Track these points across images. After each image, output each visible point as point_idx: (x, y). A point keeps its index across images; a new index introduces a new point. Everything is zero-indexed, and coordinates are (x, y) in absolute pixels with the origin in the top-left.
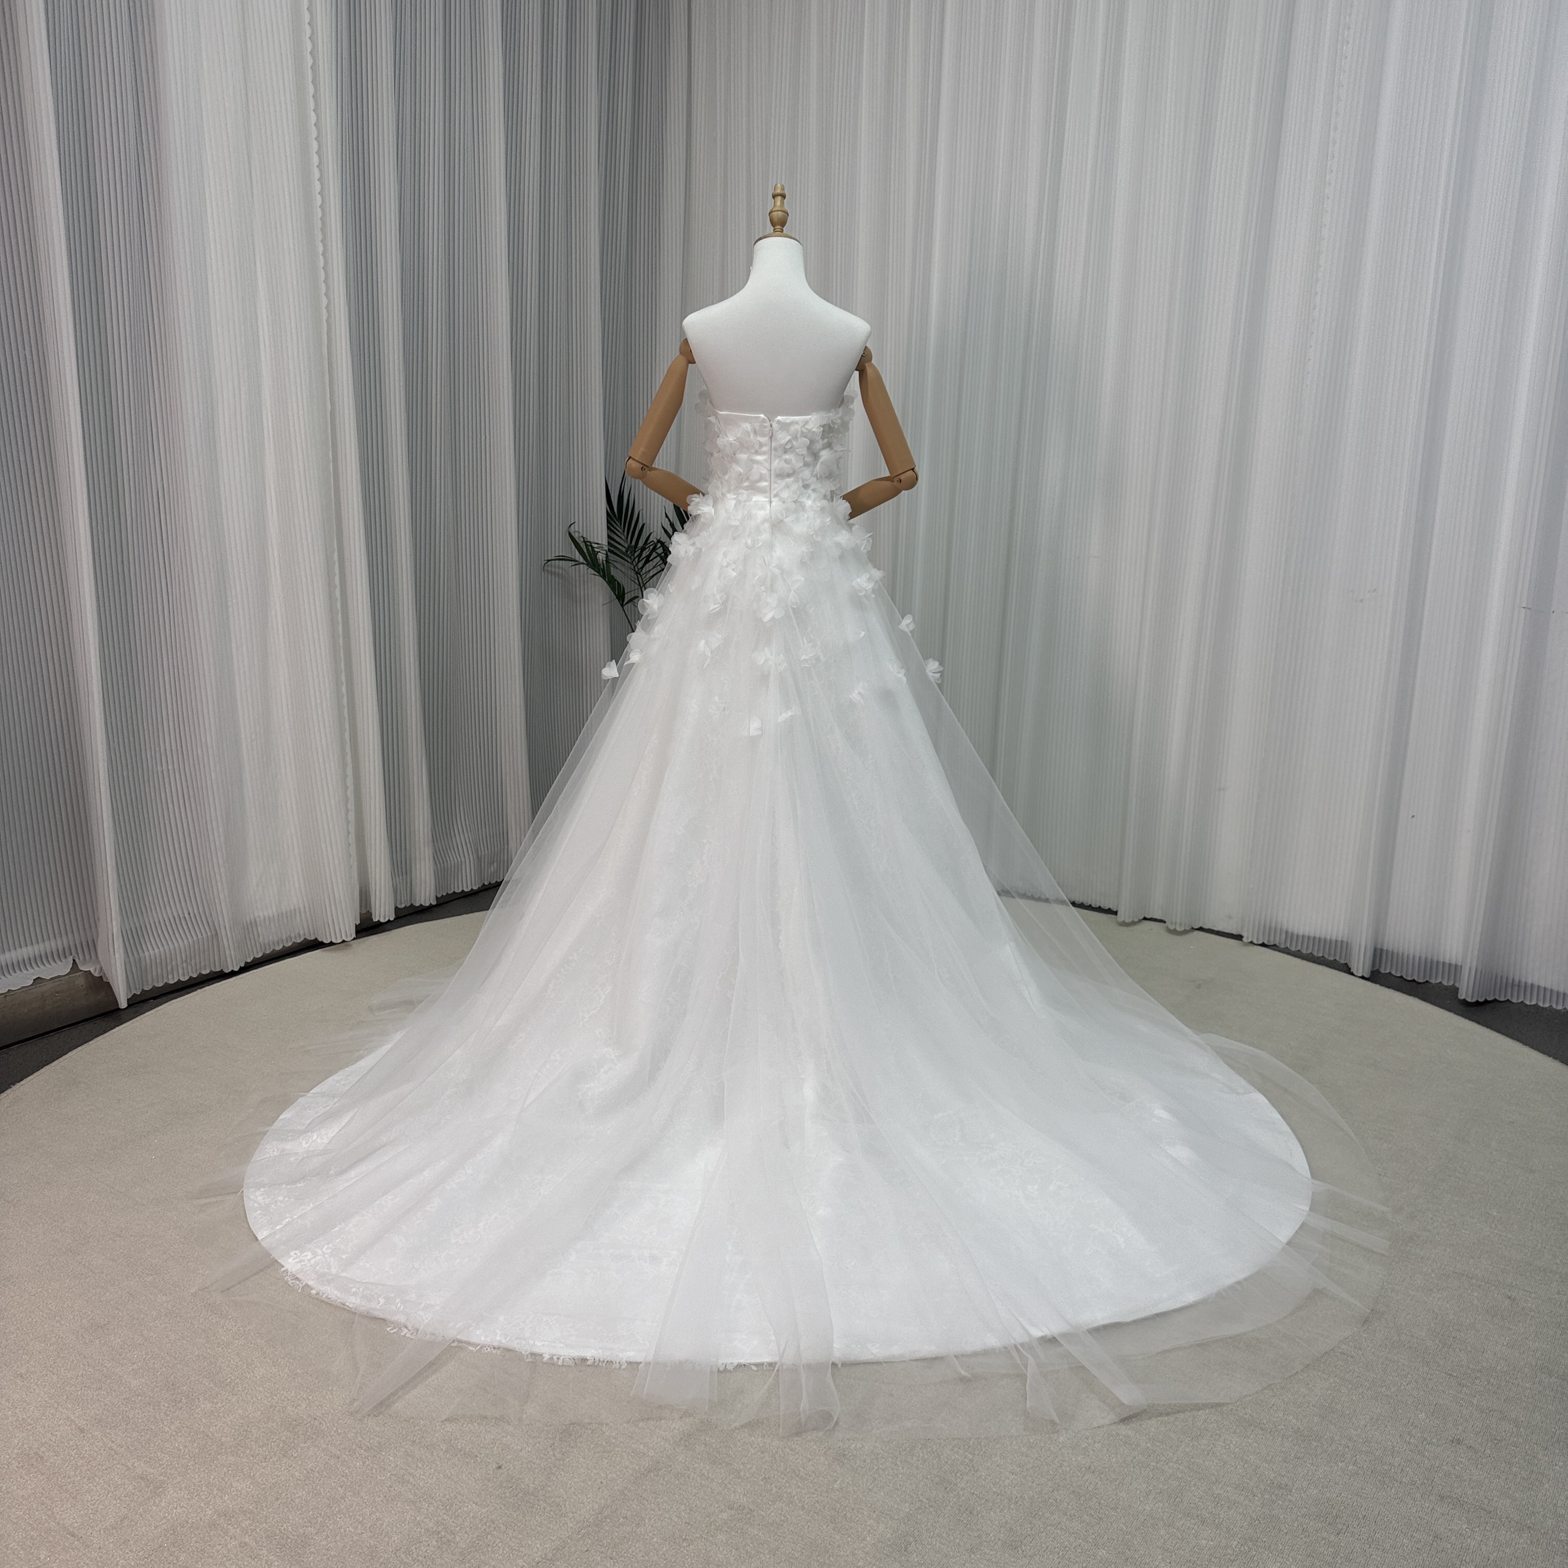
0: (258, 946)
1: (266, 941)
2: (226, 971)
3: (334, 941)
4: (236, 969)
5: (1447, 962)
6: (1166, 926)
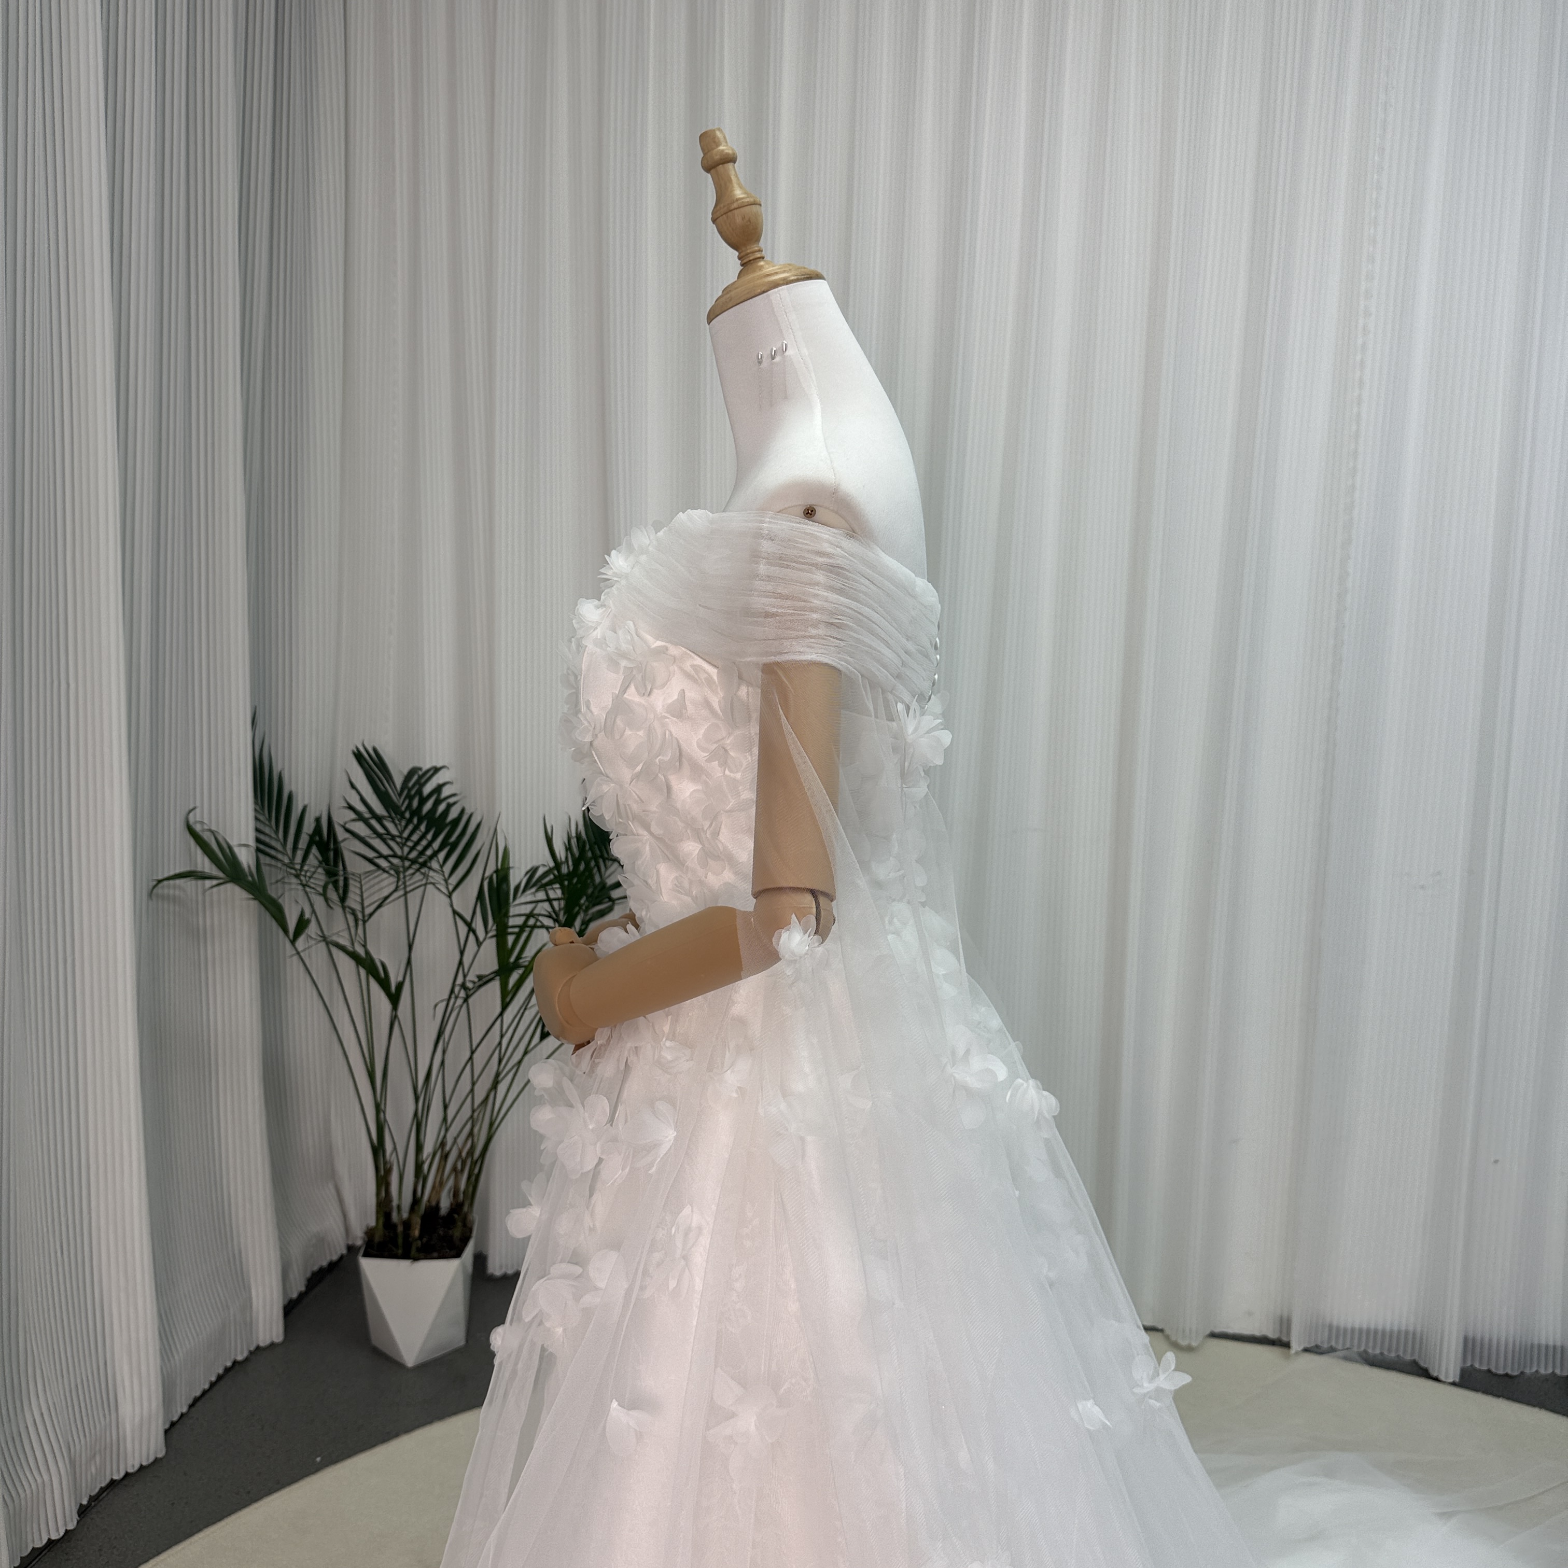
5: (1543, 1342)
6: (1167, 1338)
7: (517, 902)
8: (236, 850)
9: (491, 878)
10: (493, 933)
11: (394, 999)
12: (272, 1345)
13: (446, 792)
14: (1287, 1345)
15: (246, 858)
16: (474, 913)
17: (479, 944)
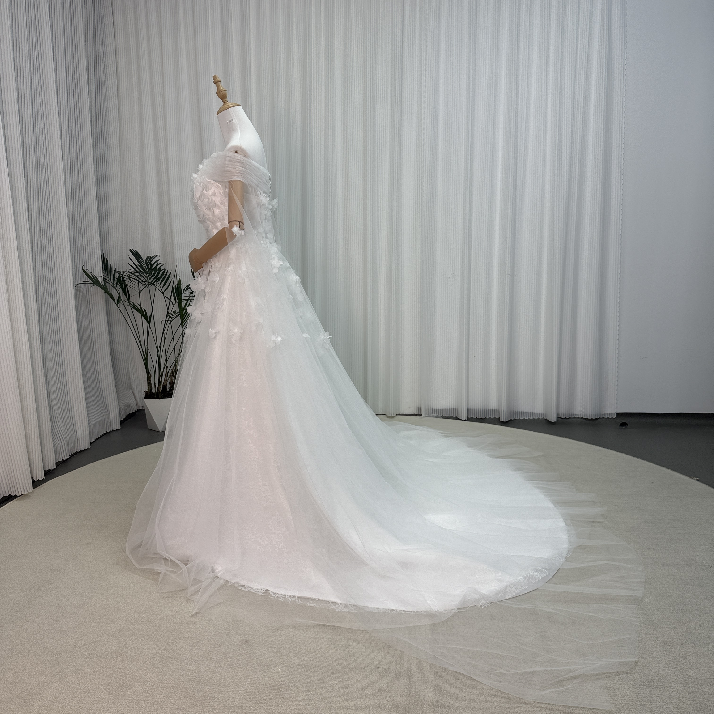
5: (491, 409)
6: (386, 416)
7: (184, 293)
8: (97, 278)
9: (176, 286)
10: (177, 301)
11: (149, 322)
12: (117, 429)
13: (159, 262)
14: (421, 415)
15: (101, 280)
16: (171, 295)
17: (174, 305)
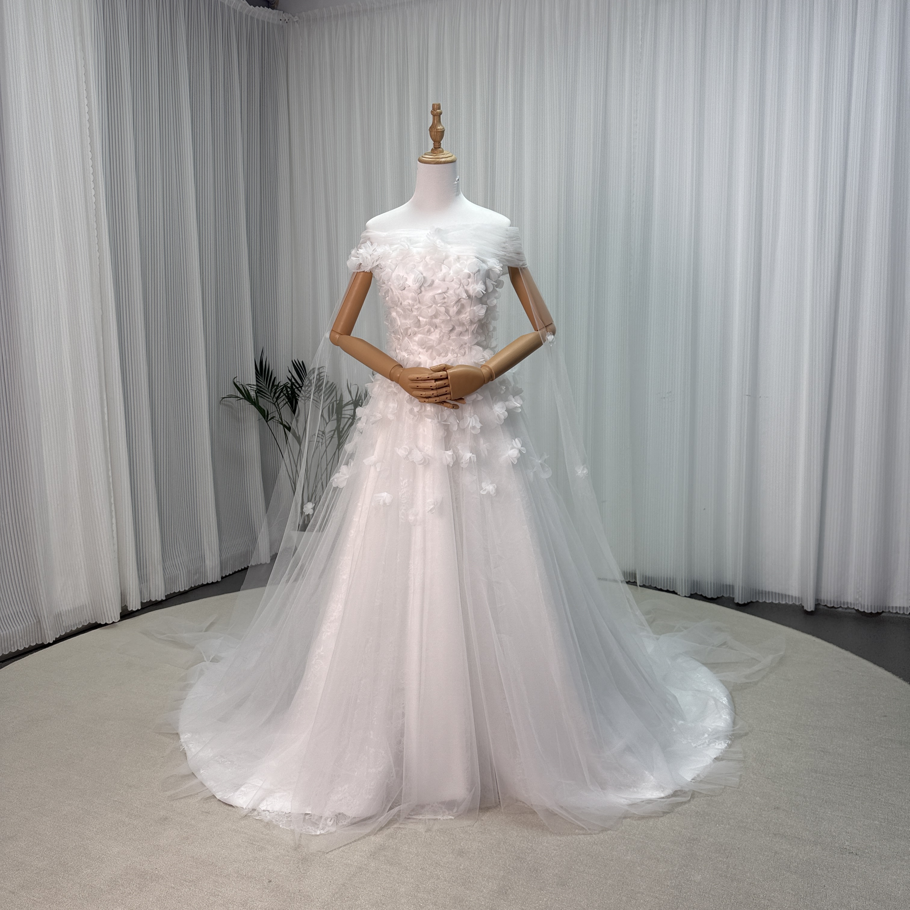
0: (62, 628)
1: (67, 625)
2: (45, 643)
3: (108, 622)
4: (51, 642)
5: (726, 584)
